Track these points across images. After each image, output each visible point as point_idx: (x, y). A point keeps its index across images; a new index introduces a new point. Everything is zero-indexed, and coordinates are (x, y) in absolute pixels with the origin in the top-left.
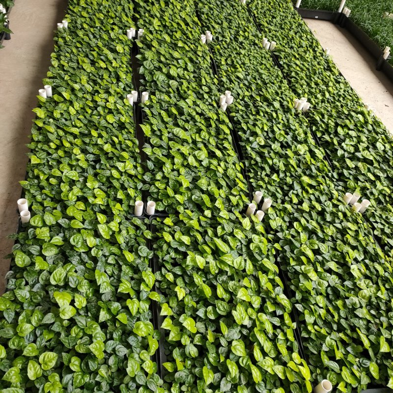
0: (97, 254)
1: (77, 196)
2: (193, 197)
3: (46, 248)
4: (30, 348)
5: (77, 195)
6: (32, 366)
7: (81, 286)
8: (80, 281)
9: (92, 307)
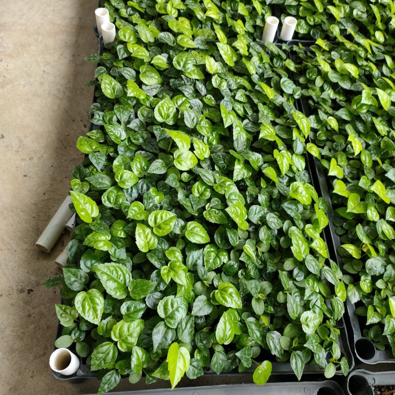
0: (219, 85)
1: (179, 10)
2: (355, 12)
3: (145, 73)
4: (136, 208)
5: (178, 8)
6: (141, 231)
7: (201, 127)
8: (200, 119)
9: (219, 158)
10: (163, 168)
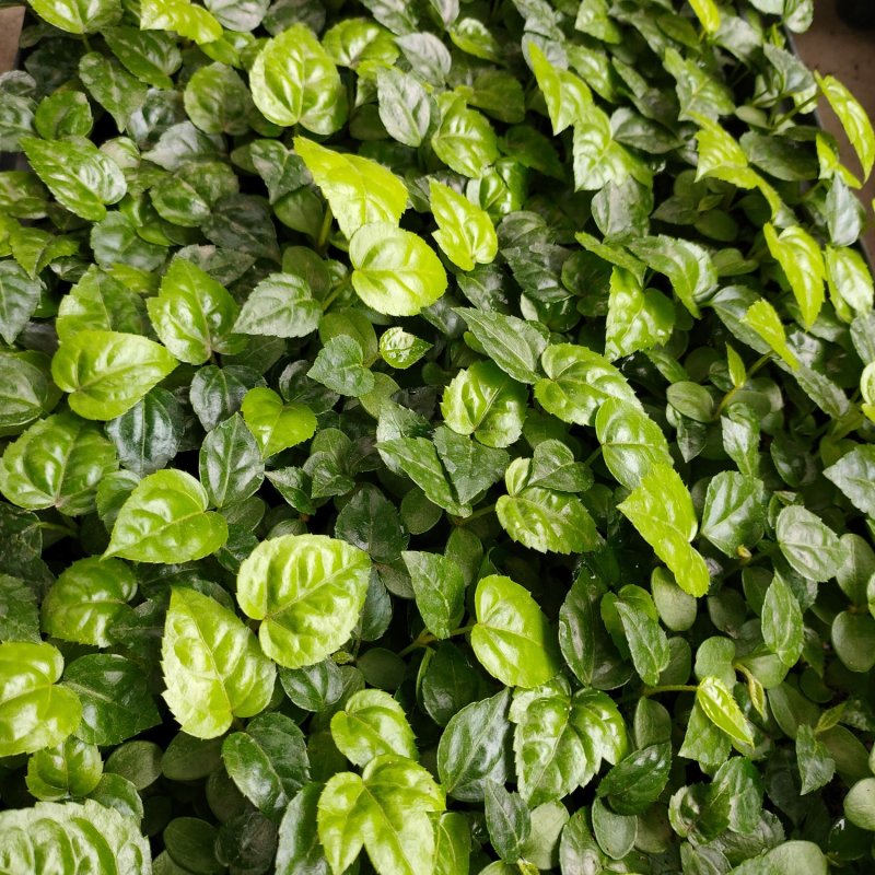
7: (450, 141)
9: (536, 268)
10: (302, 313)
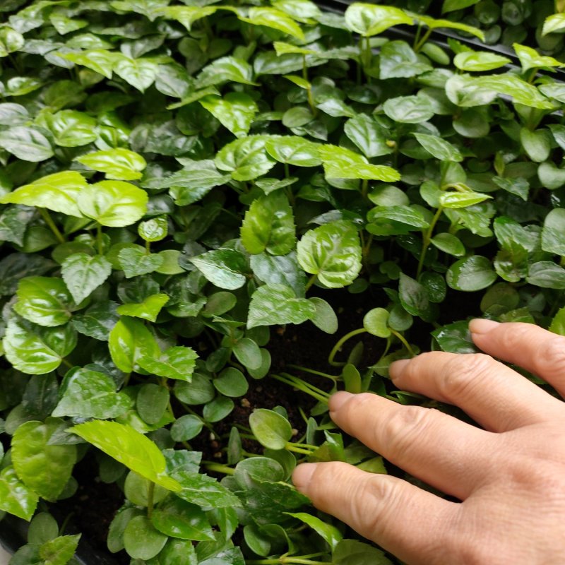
7: (65, 136)
8: (45, 126)
9: (168, 142)
